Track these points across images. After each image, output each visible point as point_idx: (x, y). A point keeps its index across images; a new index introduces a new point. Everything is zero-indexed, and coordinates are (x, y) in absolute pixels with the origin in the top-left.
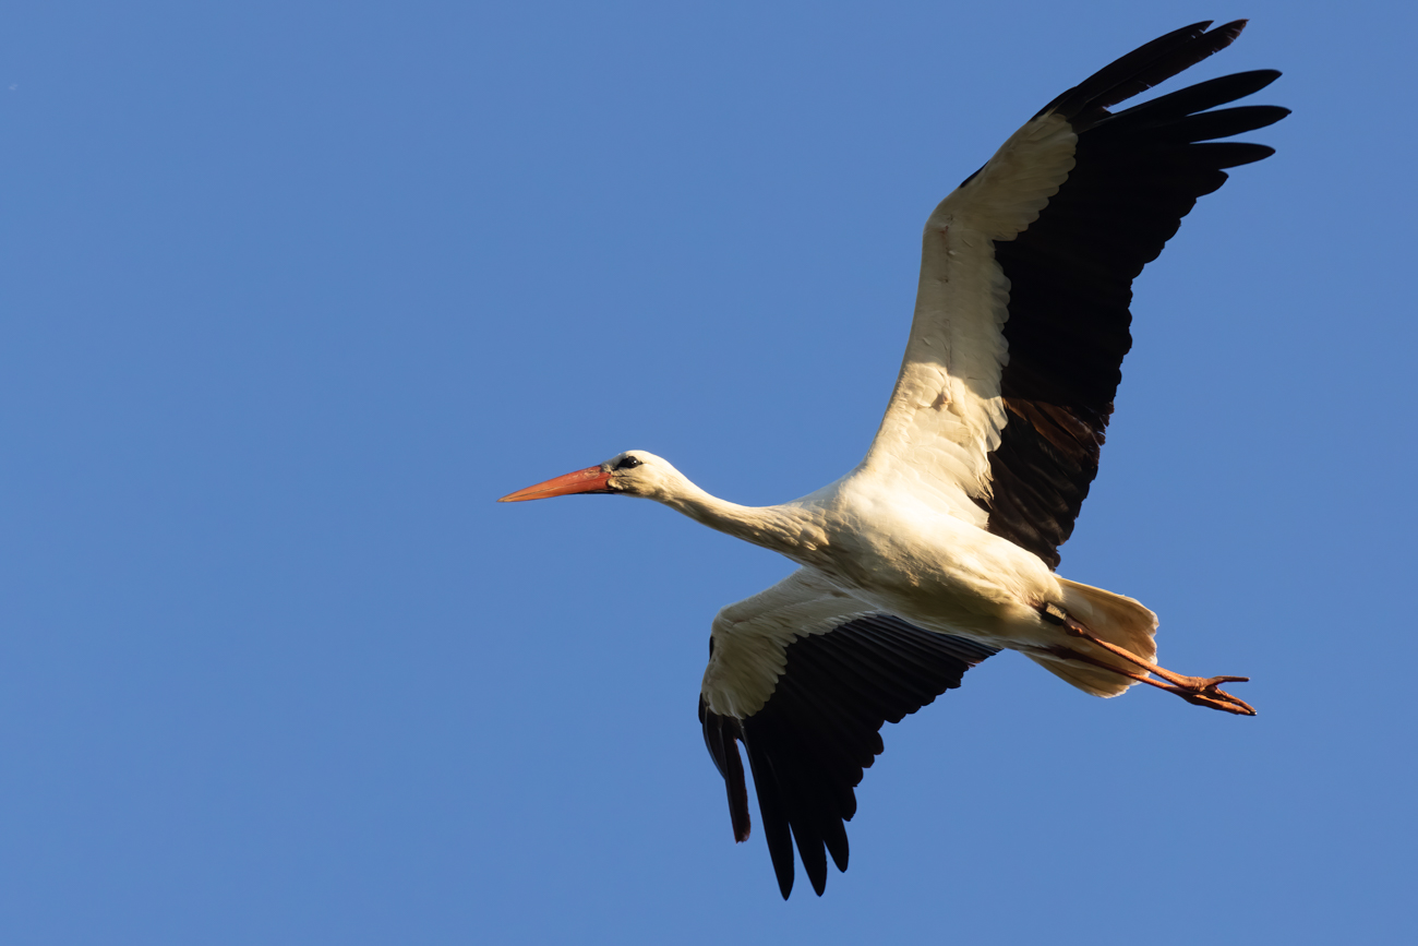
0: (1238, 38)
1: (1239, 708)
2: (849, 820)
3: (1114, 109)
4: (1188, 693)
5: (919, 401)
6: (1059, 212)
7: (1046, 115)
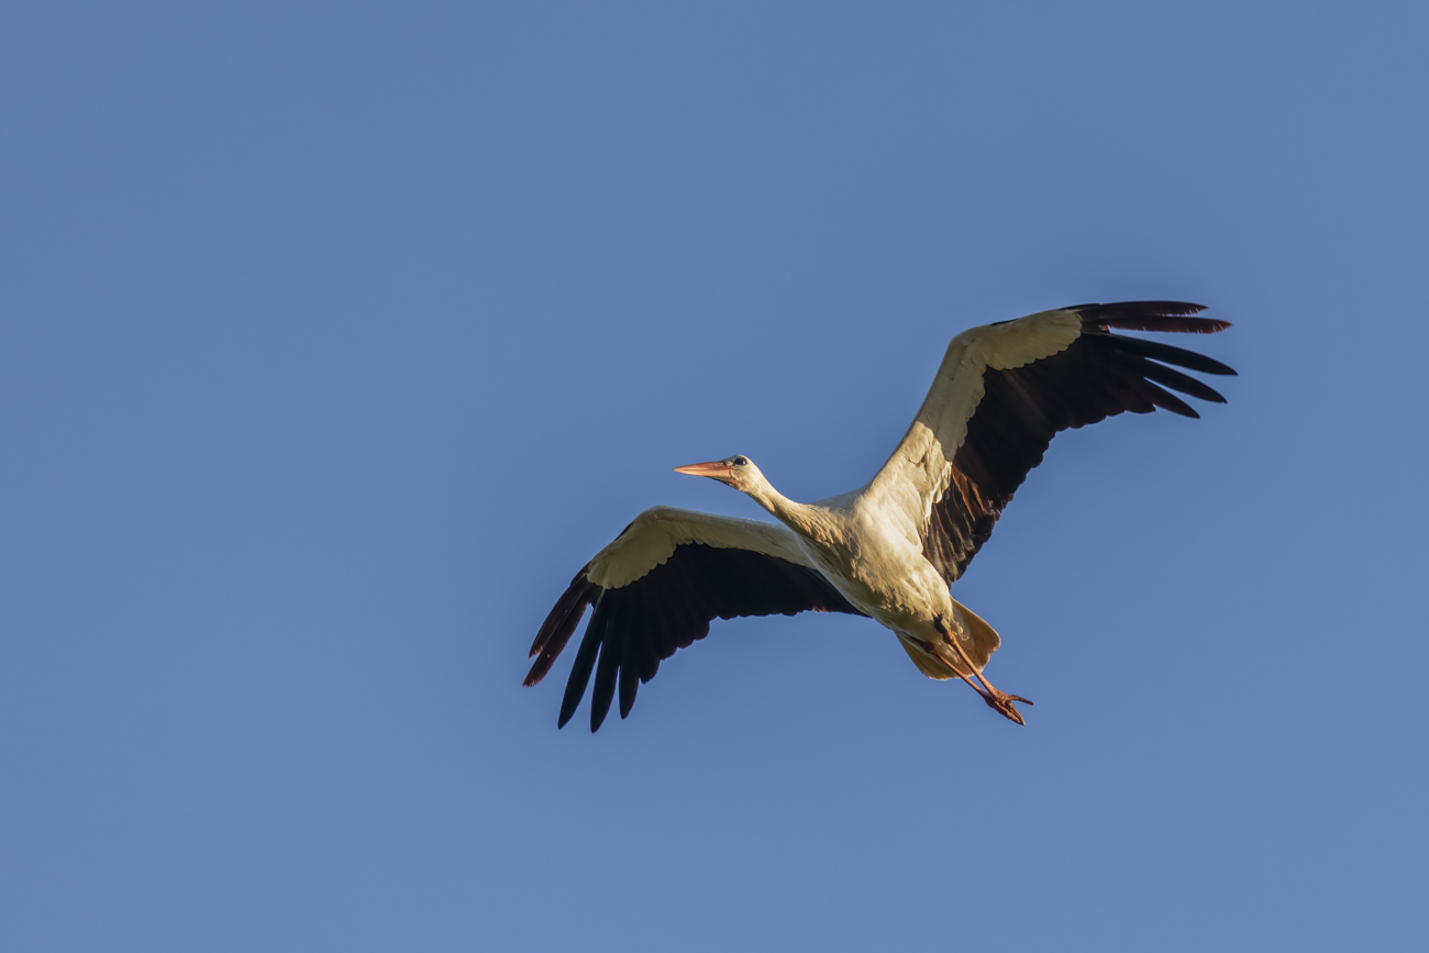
0: (1219, 332)
1: (1014, 717)
2: (644, 682)
3: (1113, 331)
4: (990, 700)
5: (911, 456)
6: (1036, 372)
7: (1072, 311)
